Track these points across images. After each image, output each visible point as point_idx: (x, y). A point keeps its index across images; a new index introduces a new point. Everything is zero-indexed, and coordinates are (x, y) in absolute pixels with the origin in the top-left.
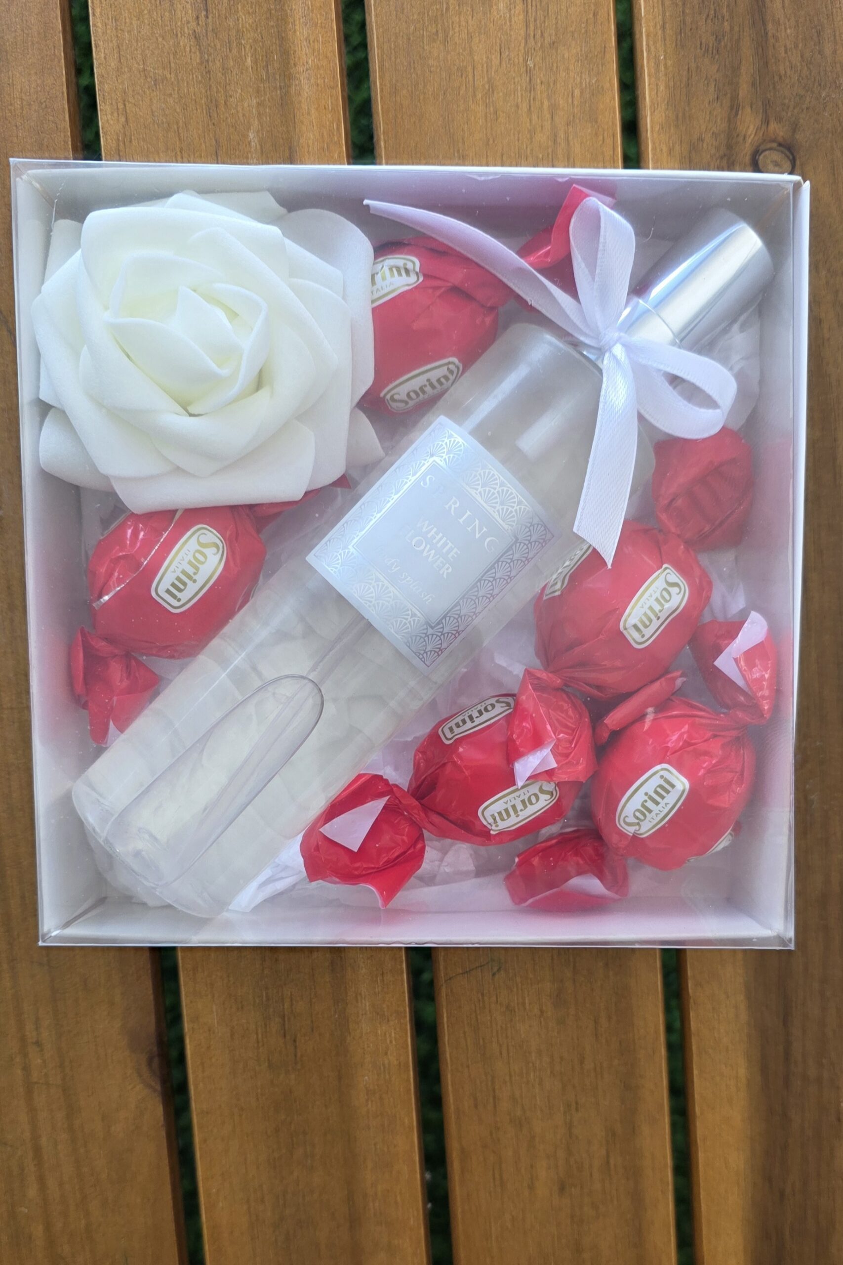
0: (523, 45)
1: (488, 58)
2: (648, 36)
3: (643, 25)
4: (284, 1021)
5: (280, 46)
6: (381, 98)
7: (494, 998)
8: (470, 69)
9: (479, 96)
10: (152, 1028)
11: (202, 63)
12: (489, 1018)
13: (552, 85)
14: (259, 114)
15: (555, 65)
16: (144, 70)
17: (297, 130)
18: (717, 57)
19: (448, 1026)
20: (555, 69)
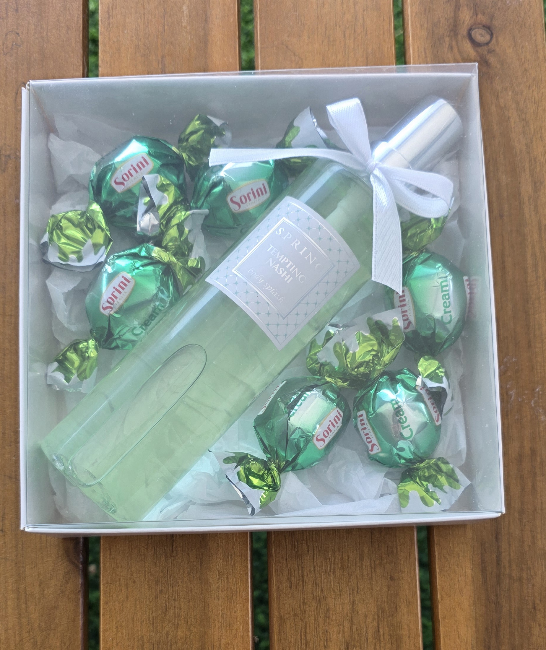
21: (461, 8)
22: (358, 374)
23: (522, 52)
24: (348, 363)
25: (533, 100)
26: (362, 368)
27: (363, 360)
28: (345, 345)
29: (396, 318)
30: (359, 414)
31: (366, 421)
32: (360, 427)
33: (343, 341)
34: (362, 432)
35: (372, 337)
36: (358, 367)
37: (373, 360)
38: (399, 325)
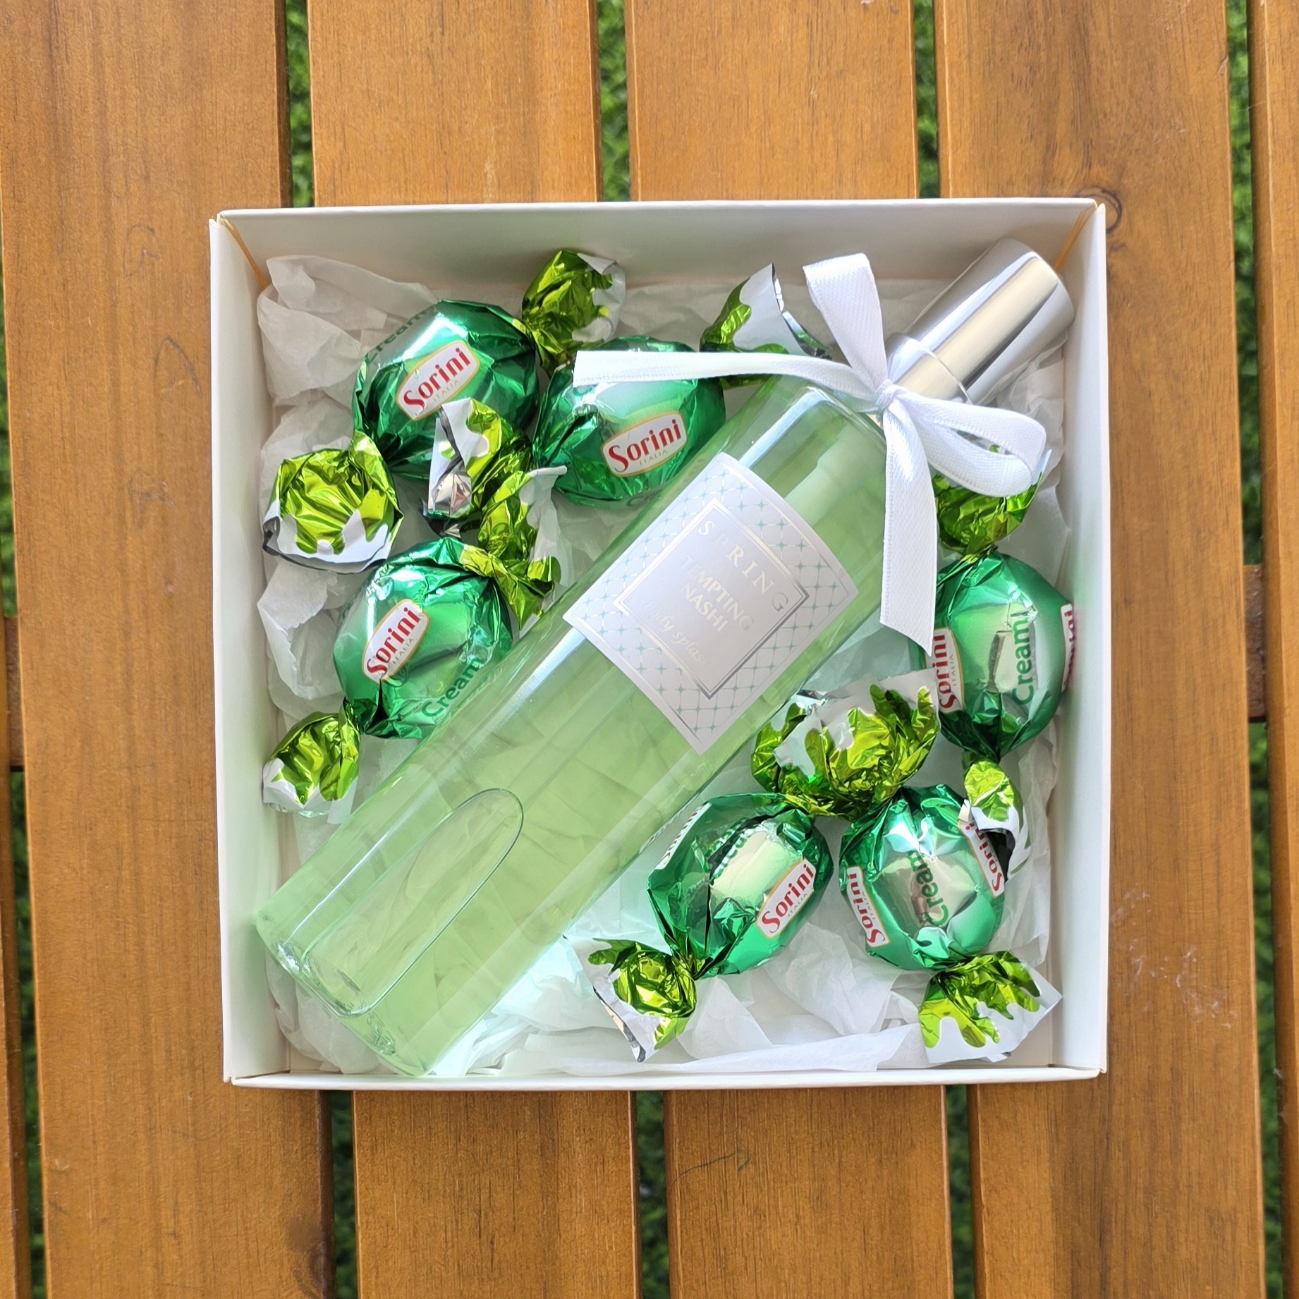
0: (805, 73)
1: (765, 86)
2: (951, 66)
3: (946, 54)
4: (480, 1217)
5: (525, 68)
6: (640, 129)
7: (740, 1198)
8: (743, 98)
9: (753, 129)
10: (318, 1219)
11: (435, 84)
12: (732, 1223)
13: (838, 119)
14: (498, 144)
15: (842, 96)
16: (368, 90)
17: (541, 162)
18: (1031, 90)
19: (682, 1232)
20: (842, 100)
21: (1058, 152)
22: (850, 792)
23: (1182, 247)
24: (833, 771)
25: (1201, 353)
26: (860, 781)
27: (861, 767)
28: (827, 734)
29: (925, 689)
30: (851, 871)
31: (861, 887)
32: (852, 897)
33: (823, 725)
34: (855, 906)
35: (879, 721)
36: (850, 779)
37: (880, 765)
38: (931, 701)
